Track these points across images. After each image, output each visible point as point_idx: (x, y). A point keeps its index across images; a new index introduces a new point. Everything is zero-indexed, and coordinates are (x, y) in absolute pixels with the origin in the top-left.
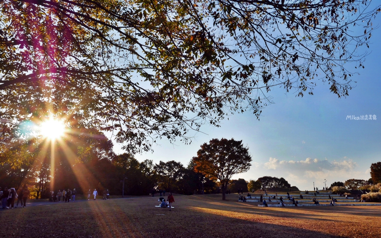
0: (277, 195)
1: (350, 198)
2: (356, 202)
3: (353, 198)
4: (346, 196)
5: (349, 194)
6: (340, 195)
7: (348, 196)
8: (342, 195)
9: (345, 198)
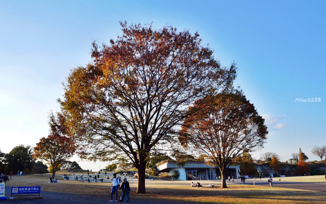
0: (83, 175)
1: (127, 176)
2: (132, 179)
3: (129, 176)
4: (125, 175)
5: (126, 174)
6: (120, 175)
7: (126, 175)
8: (122, 175)
9: (124, 176)
